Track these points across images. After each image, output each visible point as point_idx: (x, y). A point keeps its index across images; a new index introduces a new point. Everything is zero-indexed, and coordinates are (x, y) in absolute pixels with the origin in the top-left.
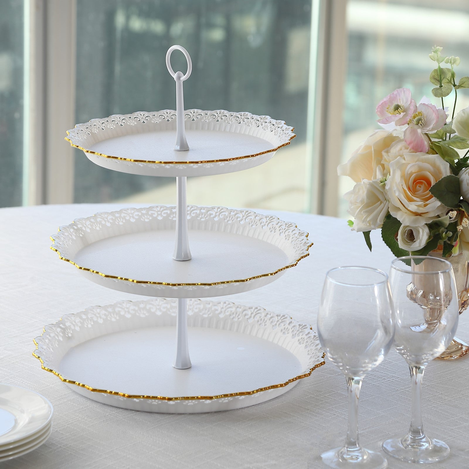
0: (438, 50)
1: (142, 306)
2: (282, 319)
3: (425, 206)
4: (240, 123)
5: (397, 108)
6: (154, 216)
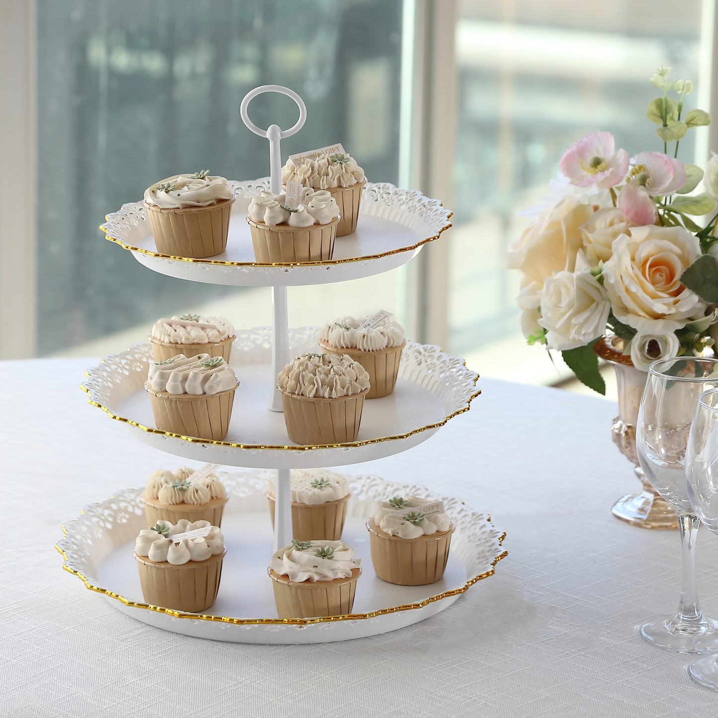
0: (666, 72)
1: (242, 480)
2: (449, 504)
3: (676, 303)
4: (377, 200)
5: (597, 163)
6: (259, 342)
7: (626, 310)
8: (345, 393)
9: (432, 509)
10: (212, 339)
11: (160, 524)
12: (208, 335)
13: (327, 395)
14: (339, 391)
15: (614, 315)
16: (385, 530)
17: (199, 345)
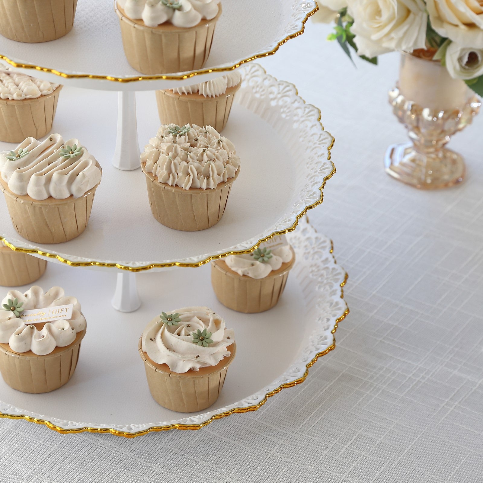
7: (440, 19)
8: (222, 180)
9: (275, 241)
10: (45, 92)
11: (12, 298)
12: (39, 87)
13: (204, 186)
14: (216, 179)
15: (434, 27)
16: (234, 269)
17: (32, 100)
